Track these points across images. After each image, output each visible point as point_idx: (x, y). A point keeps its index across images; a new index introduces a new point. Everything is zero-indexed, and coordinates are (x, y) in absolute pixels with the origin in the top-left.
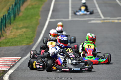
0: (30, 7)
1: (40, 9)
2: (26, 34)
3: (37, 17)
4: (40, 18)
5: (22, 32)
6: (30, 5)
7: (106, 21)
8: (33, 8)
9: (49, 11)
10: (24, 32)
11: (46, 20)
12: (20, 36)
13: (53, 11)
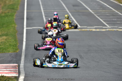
0: (3, 15)
1: (14, 17)
2: (8, 42)
3: (13, 25)
4: (16, 26)
5: (4, 39)
6: (2, 13)
7: (83, 30)
8: (7, 16)
9: (23, 19)
10: (6, 40)
11: (23, 28)
12: (3, 43)
13: (27, 19)
